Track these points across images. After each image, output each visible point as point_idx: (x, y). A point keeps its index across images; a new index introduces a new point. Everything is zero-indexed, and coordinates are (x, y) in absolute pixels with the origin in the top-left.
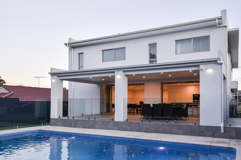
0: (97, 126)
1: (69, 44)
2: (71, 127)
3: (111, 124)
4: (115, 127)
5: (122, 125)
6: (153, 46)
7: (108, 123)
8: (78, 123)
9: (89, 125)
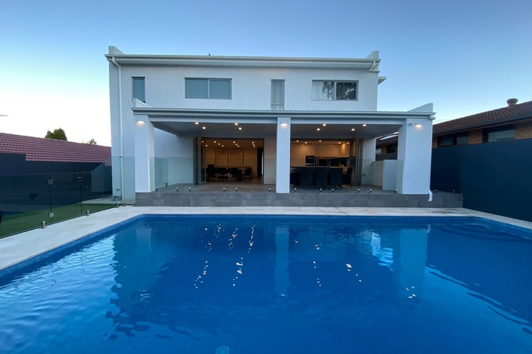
0: (244, 202)
2: (186, 206)
3: (271, 197)
4: (279, 202)
5: (290, 198)
6: (278, 84)
7: (265, 196)
8: (203, 198)
9: (228, 201)
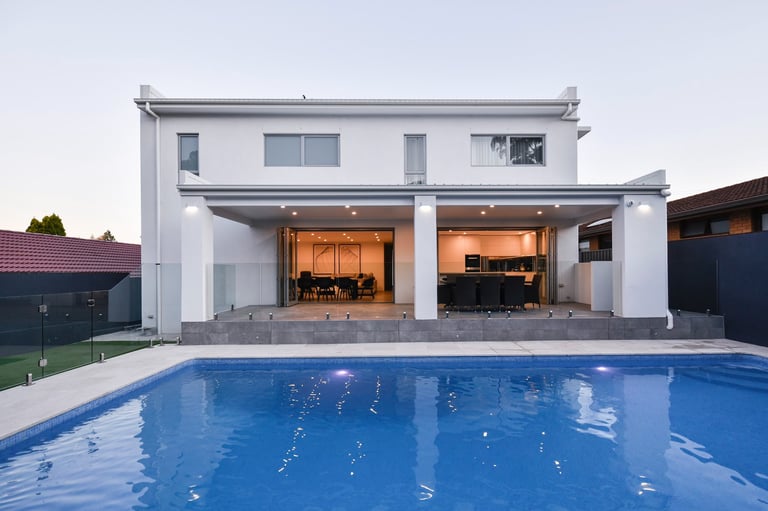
0: (360, 335)
1: (151, 103)
2: (265, 343)
3: (405, 327)
4: (419, 335)
5: (439, 328)
6: (415, 141)
7: (397, 325)
8: (293, 330)
9: (334, 333)
